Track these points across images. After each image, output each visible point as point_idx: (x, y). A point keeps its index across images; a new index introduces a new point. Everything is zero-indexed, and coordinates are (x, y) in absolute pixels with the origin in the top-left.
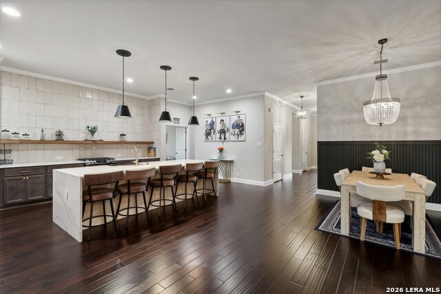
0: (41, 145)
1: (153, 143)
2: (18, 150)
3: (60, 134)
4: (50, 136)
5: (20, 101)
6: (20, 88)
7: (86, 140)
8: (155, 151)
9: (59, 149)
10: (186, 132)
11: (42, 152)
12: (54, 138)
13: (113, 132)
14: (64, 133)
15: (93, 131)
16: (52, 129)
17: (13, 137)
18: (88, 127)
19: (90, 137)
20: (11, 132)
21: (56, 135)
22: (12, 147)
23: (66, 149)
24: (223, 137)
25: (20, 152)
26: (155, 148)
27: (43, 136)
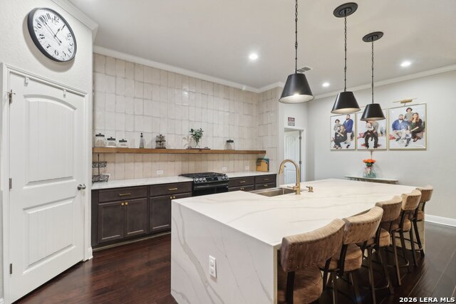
0: (140, 156)
1: (264, 152)
2: (115, 163)
3: (161, 140)
4: (150, 143)
5: (116, 95)
6: (116, 77)
7: (190, 148)
8: (268, 163)
9: (160, 161)
10: (300, 138)
11: (141, 164)
12: (154, 146)
13: (218, 137)
14: (166, 139)
15: (197, 136)
16: (152, 133)
17: (108, 145)
18: (192, 131)
19: (194, 145)
20: (107, 137)
21: (157, 142)
22: (107, 158)
23: (167, 161)
24: (371, 143)
25: (117, 165)
26: (268, 160)
27: (142, 143)
